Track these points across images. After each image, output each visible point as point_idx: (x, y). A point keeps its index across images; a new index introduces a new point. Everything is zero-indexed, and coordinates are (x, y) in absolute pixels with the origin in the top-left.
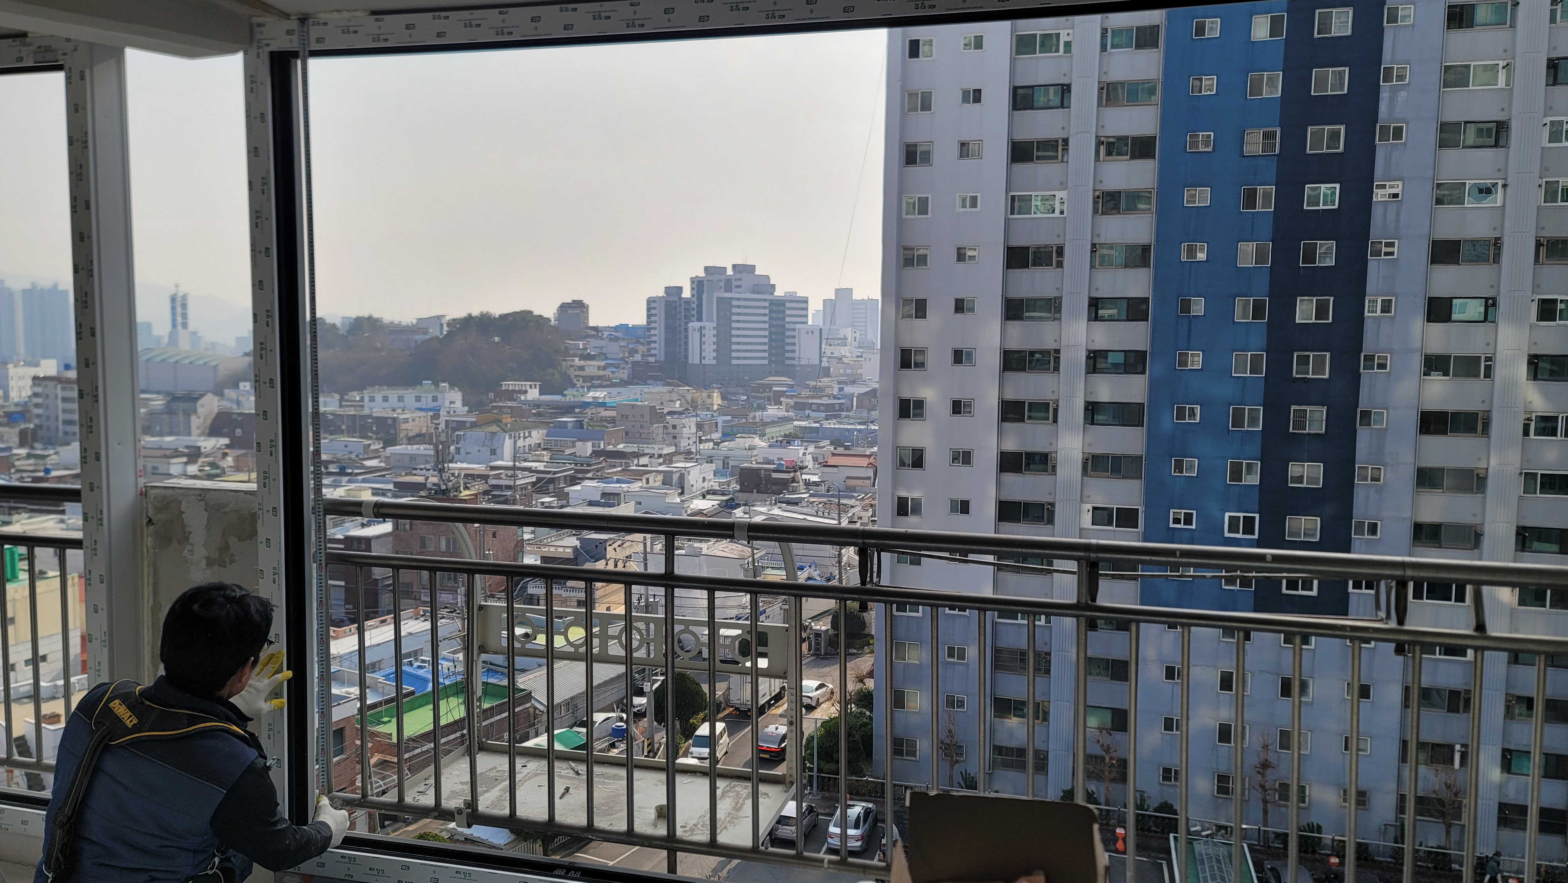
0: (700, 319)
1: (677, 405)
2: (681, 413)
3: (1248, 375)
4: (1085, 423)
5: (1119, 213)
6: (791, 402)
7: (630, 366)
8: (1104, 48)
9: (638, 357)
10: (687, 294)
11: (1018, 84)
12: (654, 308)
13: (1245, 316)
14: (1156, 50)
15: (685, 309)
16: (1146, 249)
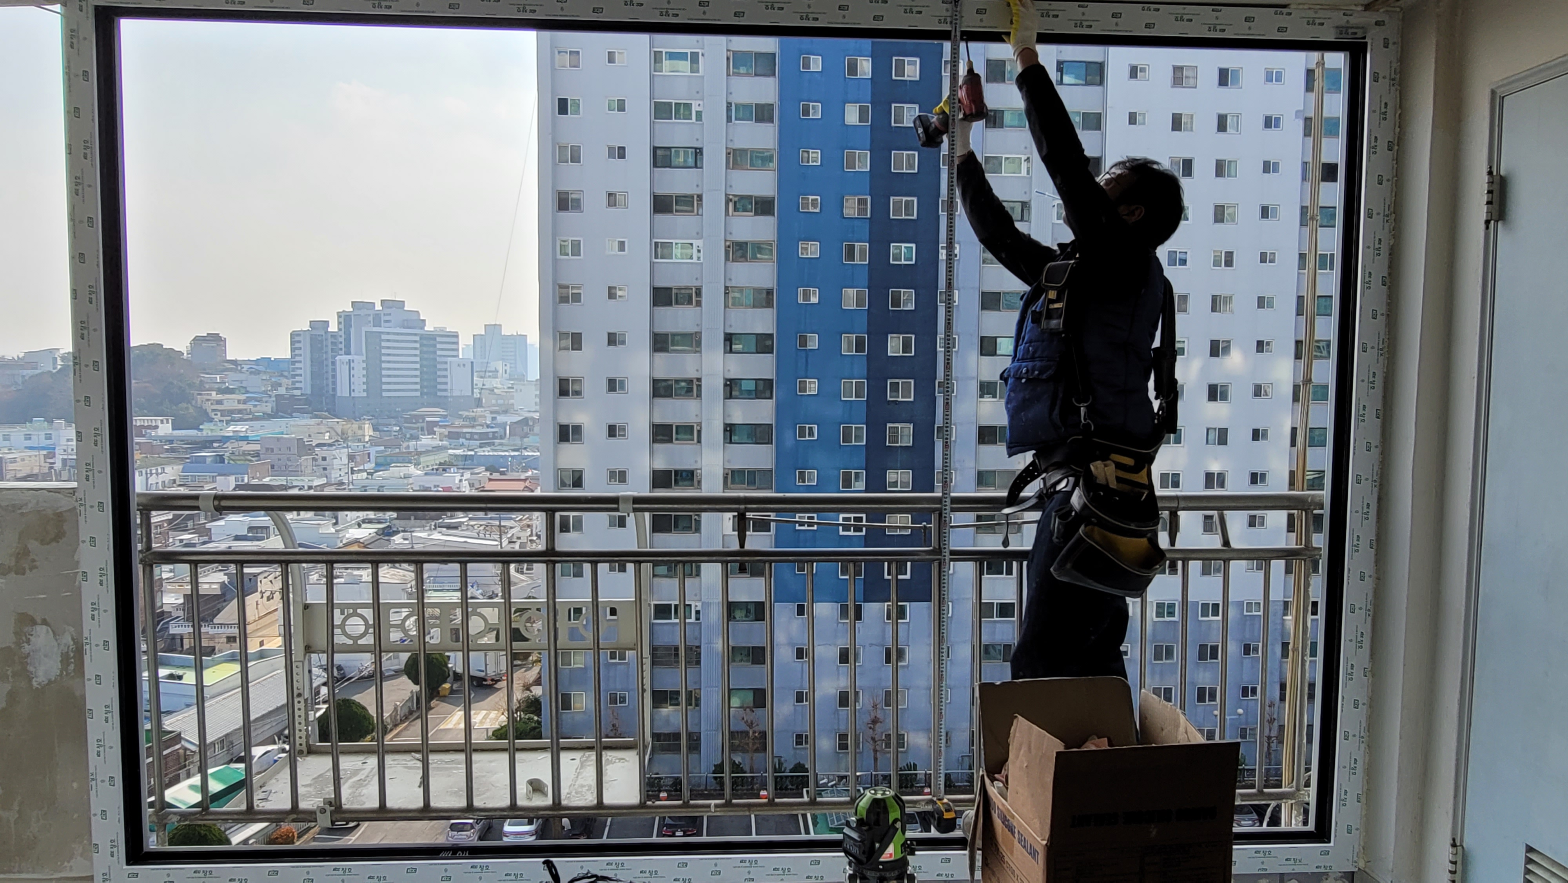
0: (348, 353)
1: (327, 438)
2: (330, 445)
3: (854, 399)
4: (724, 443)
5: (747, 261)
6: (445, 431)
7: (274, 399)
8: (729, 119)
9: (282, 391)
10: (333, 328)
11: (657, 145)
12: (299, 342)
13: (850, 350)
14: (771, 124)
15: (332, 343)
16: (769, 292)
